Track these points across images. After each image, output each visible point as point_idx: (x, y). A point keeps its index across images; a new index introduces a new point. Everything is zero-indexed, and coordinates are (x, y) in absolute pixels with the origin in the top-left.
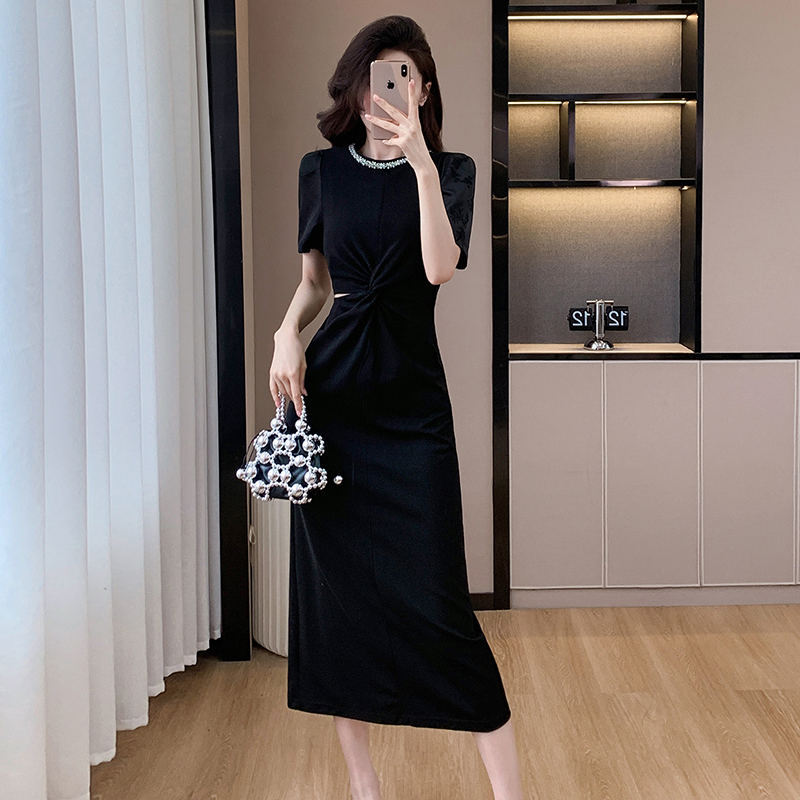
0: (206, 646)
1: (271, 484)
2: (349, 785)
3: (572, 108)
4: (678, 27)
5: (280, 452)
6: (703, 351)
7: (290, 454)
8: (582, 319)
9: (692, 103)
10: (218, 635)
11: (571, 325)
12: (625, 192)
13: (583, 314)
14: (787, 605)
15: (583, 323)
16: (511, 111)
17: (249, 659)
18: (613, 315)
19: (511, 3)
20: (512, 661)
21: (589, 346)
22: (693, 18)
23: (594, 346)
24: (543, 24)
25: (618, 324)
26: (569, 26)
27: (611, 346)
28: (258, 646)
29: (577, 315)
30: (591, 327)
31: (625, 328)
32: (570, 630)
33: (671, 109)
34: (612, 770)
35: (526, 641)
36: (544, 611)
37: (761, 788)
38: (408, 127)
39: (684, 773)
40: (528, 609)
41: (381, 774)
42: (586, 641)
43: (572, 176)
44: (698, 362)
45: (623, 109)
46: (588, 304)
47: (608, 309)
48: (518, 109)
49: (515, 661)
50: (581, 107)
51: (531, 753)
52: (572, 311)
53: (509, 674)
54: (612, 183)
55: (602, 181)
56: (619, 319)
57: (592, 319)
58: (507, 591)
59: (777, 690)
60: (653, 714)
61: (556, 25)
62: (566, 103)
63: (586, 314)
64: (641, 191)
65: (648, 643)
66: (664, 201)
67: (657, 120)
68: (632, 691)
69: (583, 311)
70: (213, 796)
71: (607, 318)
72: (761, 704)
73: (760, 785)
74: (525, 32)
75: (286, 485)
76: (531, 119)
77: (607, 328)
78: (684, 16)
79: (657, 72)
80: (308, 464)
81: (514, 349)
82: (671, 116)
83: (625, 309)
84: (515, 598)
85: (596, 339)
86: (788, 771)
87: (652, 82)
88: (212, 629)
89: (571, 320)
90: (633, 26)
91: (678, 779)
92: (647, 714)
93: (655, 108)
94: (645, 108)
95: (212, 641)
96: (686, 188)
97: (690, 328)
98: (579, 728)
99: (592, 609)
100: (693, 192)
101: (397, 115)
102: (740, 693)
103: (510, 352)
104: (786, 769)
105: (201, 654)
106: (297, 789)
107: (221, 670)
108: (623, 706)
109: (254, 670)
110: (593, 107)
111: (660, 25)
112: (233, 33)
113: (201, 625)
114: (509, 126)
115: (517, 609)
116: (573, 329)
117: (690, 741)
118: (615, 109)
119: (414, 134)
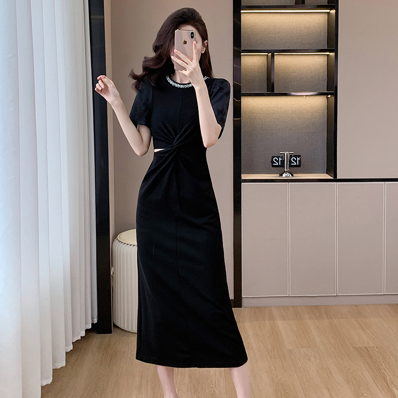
0: (90, 327)
3: (273, 56)
4: (326, 16)
6: (338, 178)
8: (278, 162)
9: (332, 54)
10: (96, 321)
11: (272, 164)
12: (299, 98)
13: (278, 159)
14: (380, 305)
16: (242, 58)
17: (111, 333)
18: (293, 159)
19: (243, 4)
21: (281, 175)
22: (333, 12)
23: (284, 175)
24: (258, 14)
26: (271, 15)
27: (292, 175)
28: (115, 326)
29: (275, 160)
30: (282, 165)
31: (299, 166)
32: (271, 318)
33: (322, 57)
34: (292, 387)
36: (259, 308)
37: (366, 395)
38: (192, 66)
39: (328, 389)
40: (251, 307)
42: (280, 324)
43: (273, 90)
44: (335, 183)
46: (281, 154)
47: (291, 157)
48: (246, 57)
50: (278, 56)
52: (273, 157)
54: (293, 93)
56: (296, 161)
57: (283, 162)
58: (241, 298)
59: (373, 347)
60: (312, 359)
61: (265, 15)
62: (270, 54)
63: (280, 159)
64: (307, 98)
65: (310, 323)
66: (320, 102)
67: (316, 62)
68: (302, 348)
69: (278, 157)
71: (290, 161)
72: (365, 353)
73: (365, 393)
74: (249, 18)
76: (252, 62)
77: (290, 166)
78: (329, 11)
79: (315, 38)
81: (244, 177)
82: (322, 60)
83: (299, 156)
84: (244, 302)
85: (285, 172)
87: (313, 44)
88: (92, 318)
89: (272, 162)
90: (303, 15)
91: (325, 391)
92: (309, 359)
93: (314, 57)
94: (309, 57)
95: (92, 324)
96: (329, 96)
97: (331, 166)
98: (276, 366)
99: (283, 307)
100: (333, 98)
101: (187, 60)
102: (356, 348)
103: (242, 178)
104: (378, 385)
105: (87, 331)
106: (134, 397)
107: (98, 339)
108: (298, 355)
109: (113, 338)
110: (284, 56)
111: (317, 15)
112: (102, 17)
113: (87, 316)
114: (242, 65)
115: (245, 307)
116: (273, 166)
117: (331, 372)
118: (294, 56)
119: (194, 69)
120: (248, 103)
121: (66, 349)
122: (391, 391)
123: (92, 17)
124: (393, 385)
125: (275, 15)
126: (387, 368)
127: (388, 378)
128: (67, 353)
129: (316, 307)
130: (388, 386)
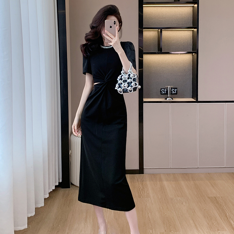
0: (57, 184)
1: (123, 88)
2: (98, 223)
3: (161, 32)
4: (192, 8)
5: (124, 79)
6: (198, 100)
7: (127, 79)
8: (164, 91)
9: (196, 30)
10: (61, 181)
11: (161, 93)
12: (176, 55)
13: (164, 90)
14: (223, 173)
15: (164, 92)
16: (144, 32)
17: (70, 188)
18: (173, 90)
19: (144, 1)
20: (144, 189)
21: (166, 99)
22: (196, 5)
23: (168, 99)
24: (153, 7)
25: (174, 93)
26: (160, 8)
27: (172, 99)
28: (72, 184)
29: (163, 90)
30: (167, 93)
31: (176, 94)
32: (161, 180)
33: (190, 32)
34: (172, 219)
35: (148, 183)
36: (153, 174)
37: (215, 224)
38: (115, 40)
39: (193, 220)
40: (149, 174)
41: (107, 220)
42: (165, 183)
43: (161, 51)
44: (197, 103)
45: (176, 31)
46: (166, 87)
47: (172, 89)
48: (146, 32)
49: (145, 188)
50: (164, 31)
51: (150, 214)
52: (161, 89)
53: (143, 192)
54: (172, 53)
55: (170, 52)
56: (175, 91)
57: (167, 91)
58: (143, 169)
59: (219, 197)
60: (184, 203)
61: (157, 7)
62: (160, 30)
63: (165, 90)
64: (181, 55)
65: (183, 183)
66: (188, 58)
67: (186, 35)
68: (178, 197)
69: (164, 89)
70: (59, 226)
71: (171, 91)
72: (215, 201)
73: (215, 223)
74: (148, 10)
75: (127, 88)
76: (150, 35)
77: (171, 94)
78: (193, 5)
79: (186, 21)
80: (132, 81)
81: (145, 100)
82: (189, 33)
83: (176, 88)
84: (145, 171)
85: (168, 97)
86: (223, 219)
87: (184, 24)
88: (59, 179)
89: (161, 92)
90: (179, 8)
91: (191, 222)
92: (182, 203)
93: (185, 31)
94: (182, 31)
95: (59, 183)
96: (194, 54)
97: (195, 94)
98: (163, 207)
99: (167, 174)
100: (196, 55)
101: (112, 37)
102: (209, 198)
103: (144, 101)
104: (222, 219)
105: (56, 186)
106: (83, 224)
107: (62, 191)
108: (176, 201)
109: (71, 191)
110: (167, 31)
111: (186, 7)
112: (64, 11)
113: (56, 178)
114: (143, 36)
115: (146, 174)
116: (161, 94)
117: (195, 211)
118: (174, 31)
119: (116, 42)
120: (147, 58)
121: (44, 197)
122: (230, 222)
123: (59, 11)
124: (230, 219)
125: (162, 7)
126: (227, 209)
127: (228, 215)
128: (45, 199)
129: (186, 174)
130: (228, 219)
